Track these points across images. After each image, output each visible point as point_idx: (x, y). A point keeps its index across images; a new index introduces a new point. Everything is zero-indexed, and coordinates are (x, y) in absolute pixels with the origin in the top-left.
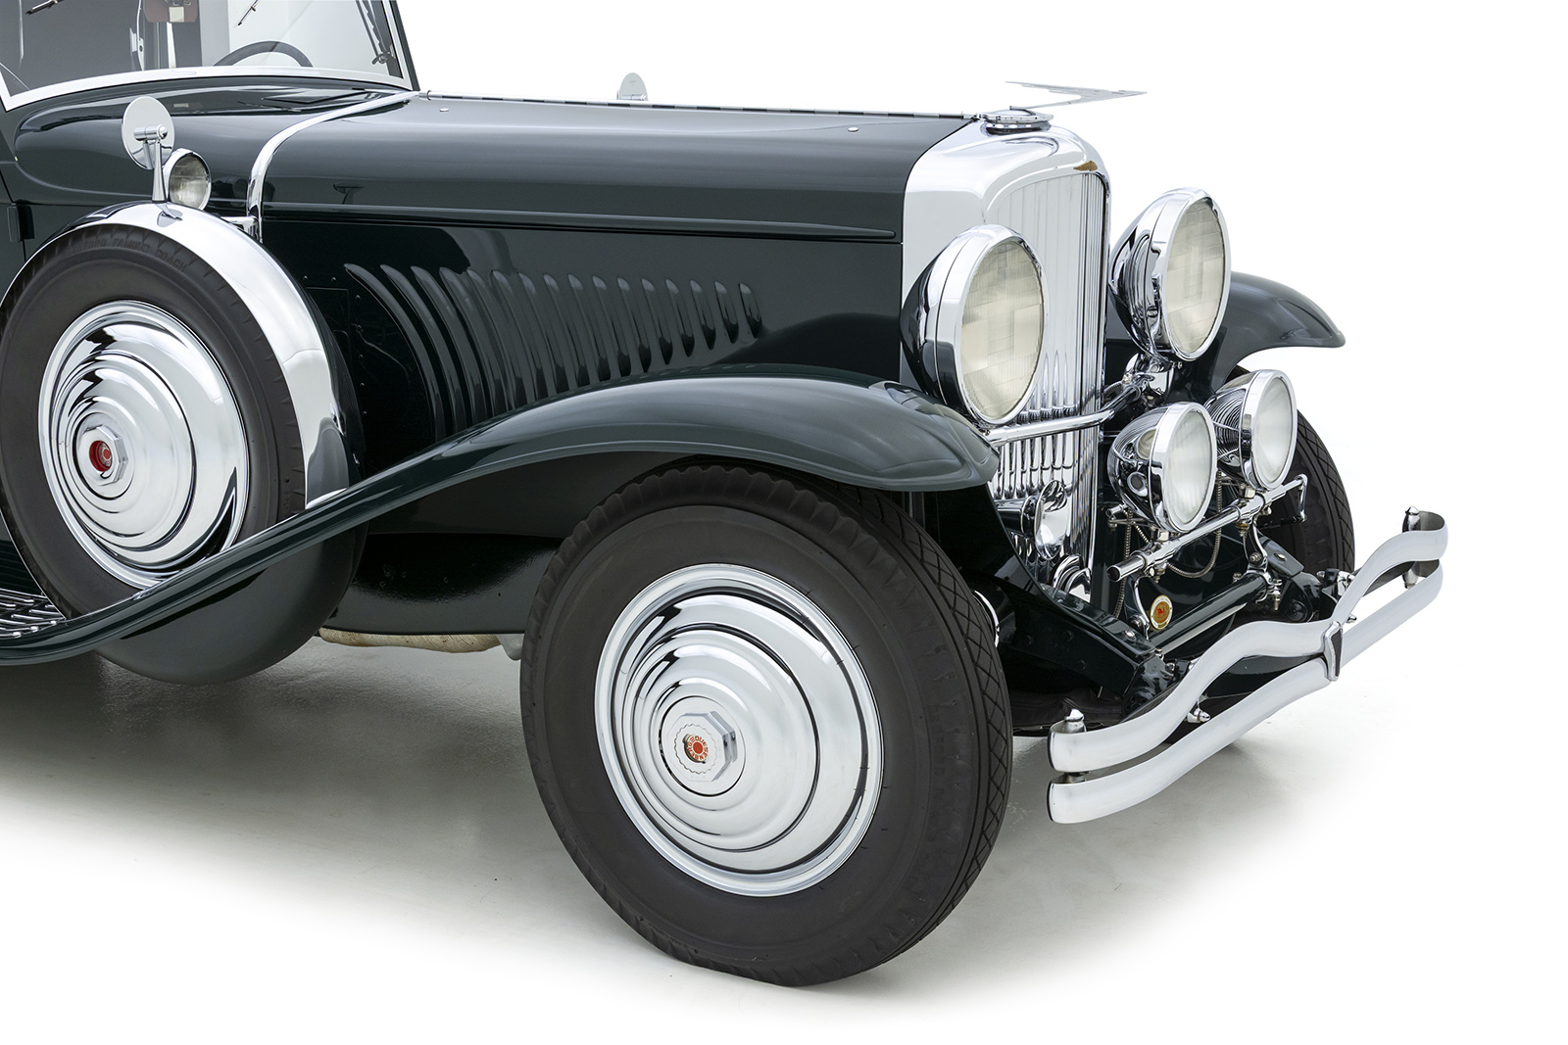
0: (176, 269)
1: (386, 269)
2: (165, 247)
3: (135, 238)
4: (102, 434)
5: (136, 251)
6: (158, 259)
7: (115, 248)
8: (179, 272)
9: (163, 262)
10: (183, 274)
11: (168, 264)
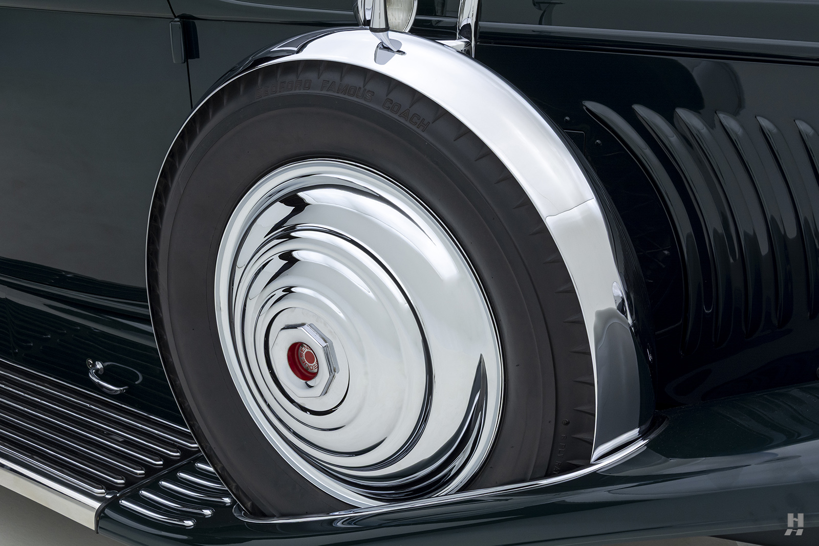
0: (414, 128)
1: (641, 111)
2: (395, 96)
3: (351, 80)
4: (305, 335)
5: (354, 99)
6: (388, 113)
7: (324, 92)
8: (419, 131)
9: (396, 116)
10: (424, 134)
11: (402, 120)
